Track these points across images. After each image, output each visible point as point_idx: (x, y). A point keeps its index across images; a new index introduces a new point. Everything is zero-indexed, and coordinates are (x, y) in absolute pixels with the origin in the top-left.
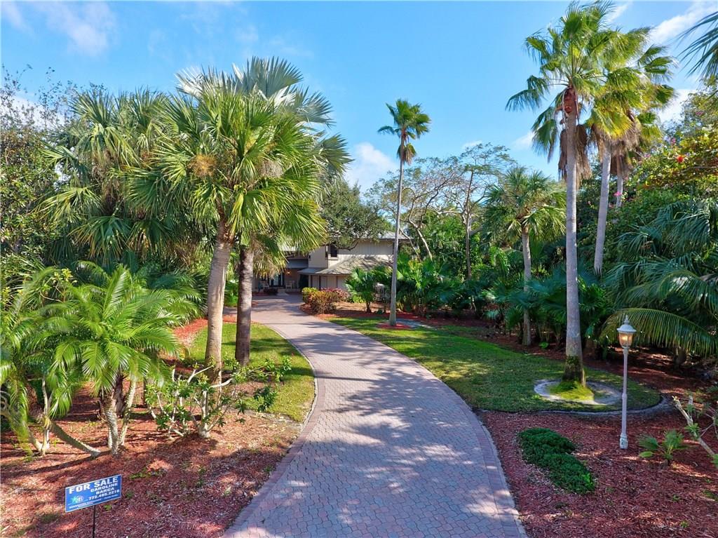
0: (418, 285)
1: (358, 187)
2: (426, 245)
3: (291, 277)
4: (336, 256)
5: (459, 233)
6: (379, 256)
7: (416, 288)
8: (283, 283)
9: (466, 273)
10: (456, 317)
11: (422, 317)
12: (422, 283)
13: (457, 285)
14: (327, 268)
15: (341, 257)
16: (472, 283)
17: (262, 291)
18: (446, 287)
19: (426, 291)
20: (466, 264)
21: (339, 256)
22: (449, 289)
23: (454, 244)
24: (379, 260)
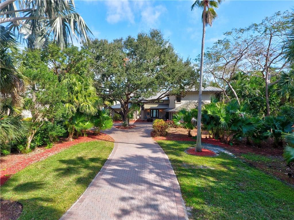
0: (222, 120)
1: (189, 59)
2: (235, 93)
3: (162, 113)
4: (180, 101)
5: (261, 85)
6: (206, 101)
7: (220, 123)
8: (158, 116)
9: (266, 112)
10: (256, 145)
11: (226, 145)
12: (226, 119)
13: (258, 121)
14: (175, 108)
15: (183, 102)
16: (271, 120)
17: (146, 119)
18: (248, 122)
19: (230, 125)
20: (266, 106)
21: (182, 101)
22: (250, 124)
23: (257, 92)
24: (205, 103)
